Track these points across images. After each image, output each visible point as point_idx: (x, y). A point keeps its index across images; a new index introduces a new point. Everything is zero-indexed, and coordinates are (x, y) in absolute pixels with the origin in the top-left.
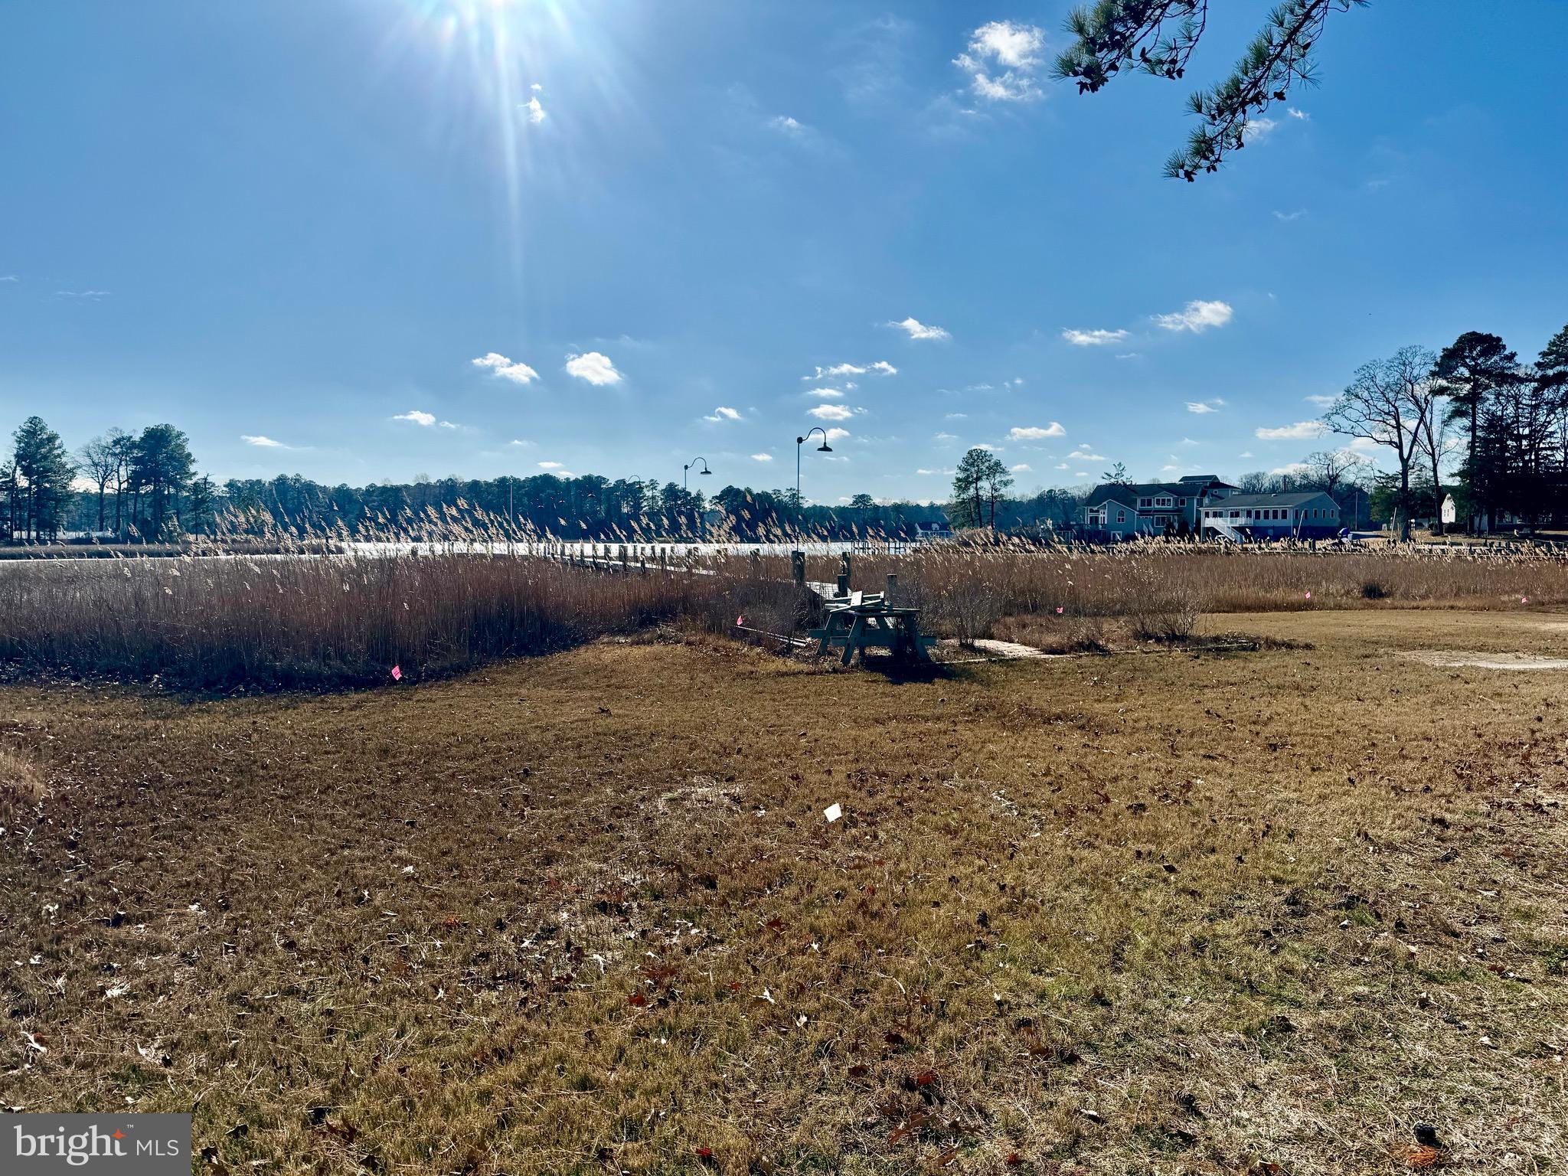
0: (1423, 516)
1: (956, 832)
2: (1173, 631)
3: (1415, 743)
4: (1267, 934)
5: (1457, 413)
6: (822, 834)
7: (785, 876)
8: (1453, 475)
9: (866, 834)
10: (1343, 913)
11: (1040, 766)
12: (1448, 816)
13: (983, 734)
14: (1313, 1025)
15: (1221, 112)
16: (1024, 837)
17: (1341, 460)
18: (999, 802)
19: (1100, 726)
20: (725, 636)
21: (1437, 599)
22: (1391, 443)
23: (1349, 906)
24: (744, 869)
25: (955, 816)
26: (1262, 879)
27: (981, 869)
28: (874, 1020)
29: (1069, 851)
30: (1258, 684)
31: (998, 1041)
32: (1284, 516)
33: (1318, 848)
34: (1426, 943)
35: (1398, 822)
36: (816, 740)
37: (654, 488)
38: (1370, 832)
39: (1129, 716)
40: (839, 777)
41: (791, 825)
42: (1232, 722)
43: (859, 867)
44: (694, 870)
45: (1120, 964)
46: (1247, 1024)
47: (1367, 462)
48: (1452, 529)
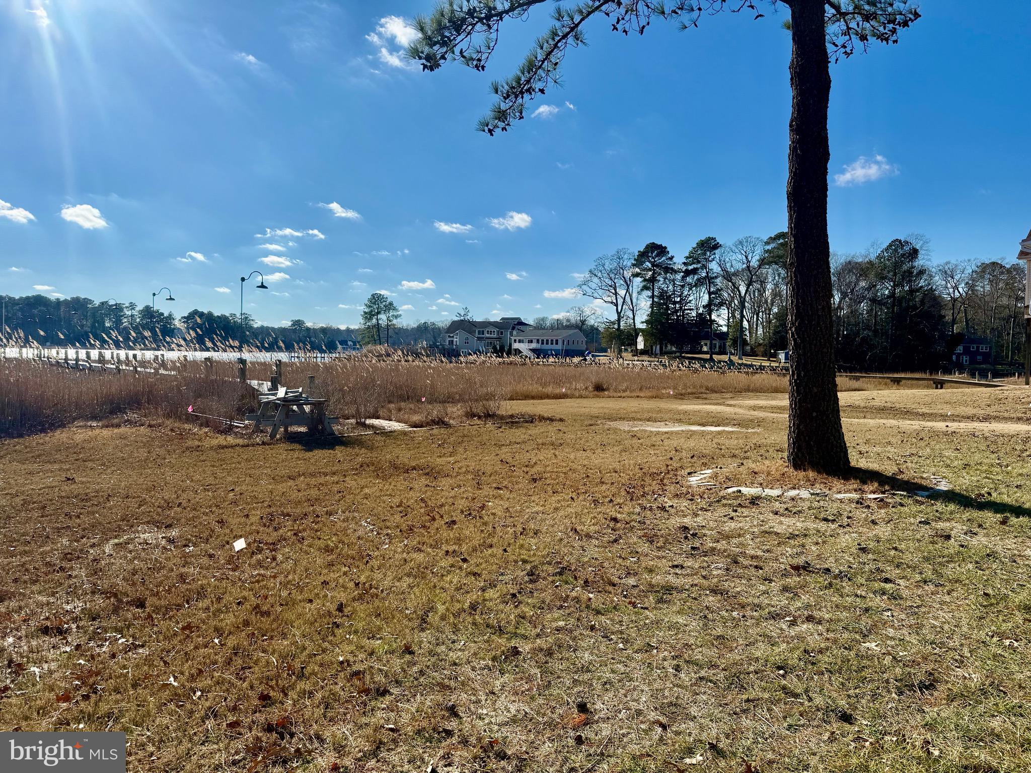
0: (628, 345)
1: (332, 550)
2: (488, 411)
3: (609, 475)
4: (514, 595)
5: (645, 288)
6: (234, 561)
7: (201, 593)
8: (642, 322)
9: (267, 558)
10: (558, 578)
11: (396, 500)
12: (619, 516)
13: (362, 482)
14: (531, 649)
15: (508, 96)
16: (378, 549)
17: (587, 312)
18: (366, 527)
19: (439, 473)
20: (180, 419)
21: (631, 392)
22: (612, 303)
23: (561, 574)
24: (169, 591)
25: (334, 539)
26: (516, 562)
27: (345, 573)
28: (252, 687)
29: (405, 555)
30: (532, 442)
31: (337, 688)
32: (557, 343)
33: (549, 540)
34: (599, 592)
35: (593, 521)
36: (241, 494)
37: (133, 309)
38: (578, 528)
39: (456, 466)
40: (253, 519)
41: (211, 556)
42: (514, 466)
43: (258, 581)
44: (128, 596)
45: (424, 625)
46: (494, 654)
47: (600, 313)
48: (643, 352)
